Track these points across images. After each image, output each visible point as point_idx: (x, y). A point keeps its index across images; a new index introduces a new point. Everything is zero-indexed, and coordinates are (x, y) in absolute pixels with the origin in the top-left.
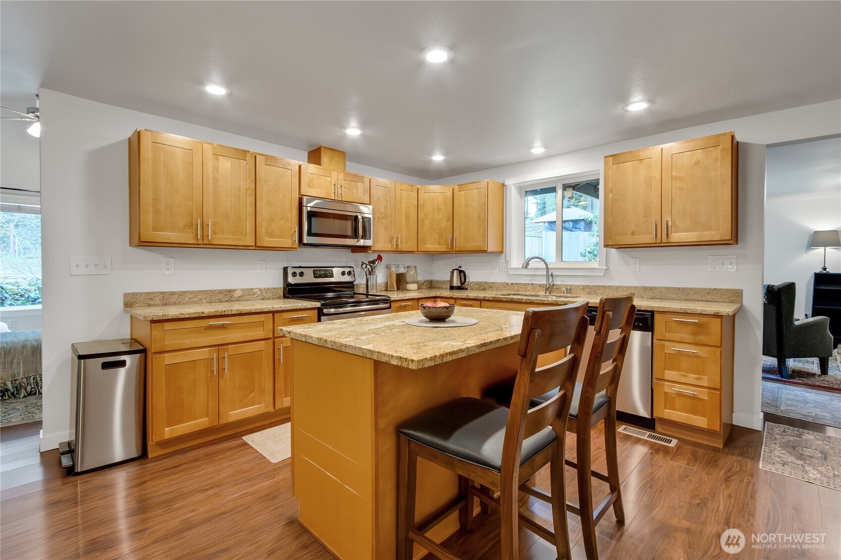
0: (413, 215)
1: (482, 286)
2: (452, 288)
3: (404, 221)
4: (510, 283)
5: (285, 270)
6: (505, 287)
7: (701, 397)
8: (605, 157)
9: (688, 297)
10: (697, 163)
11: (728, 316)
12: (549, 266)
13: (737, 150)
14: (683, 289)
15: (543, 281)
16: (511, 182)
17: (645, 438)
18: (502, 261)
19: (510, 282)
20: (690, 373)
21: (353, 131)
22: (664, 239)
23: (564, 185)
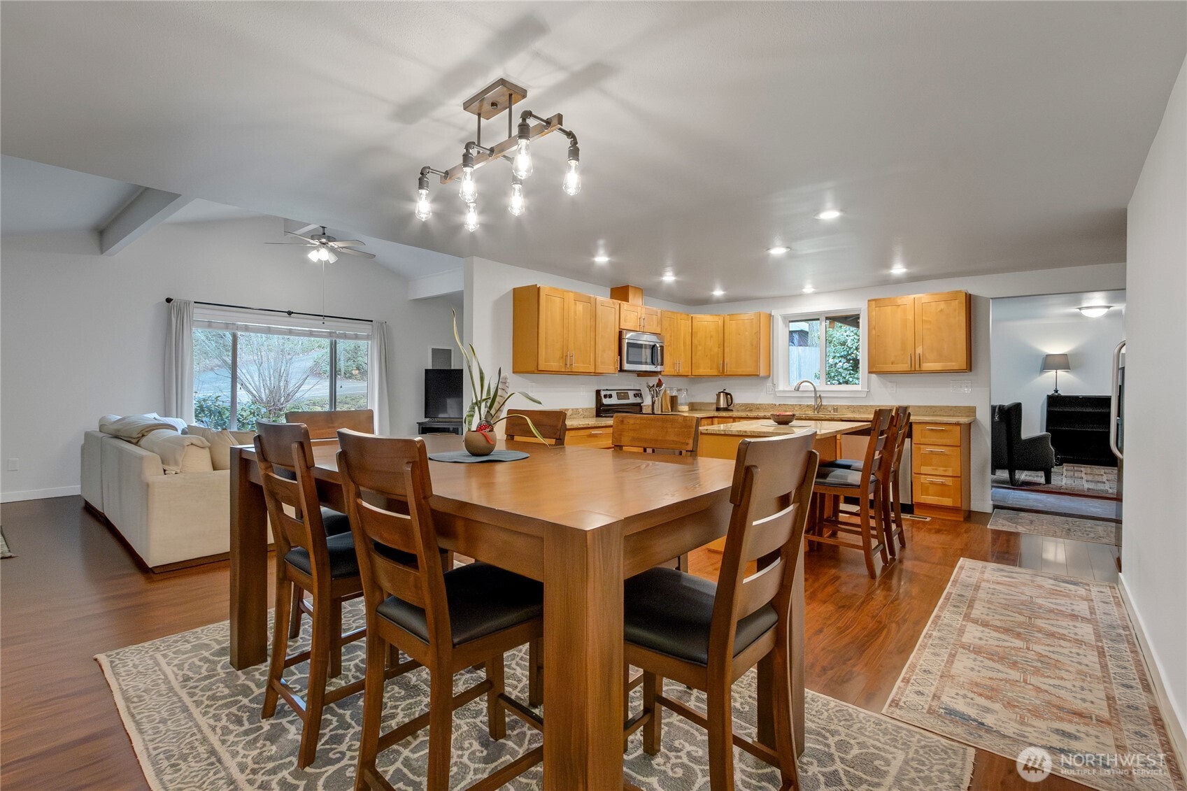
0: (688, 342)
1: (749, 407)
2: (718, 409)
3: (682, 348)
4: (777, 404)
5: (598, 392)
6: (773, 408)
7: (947, 484)
8: (869, 301)
9: (935, 413)
10: (941, 310)
11: (965, 424)
12: (817, 389)
13: (970, 300)
14: (931, 407)
15: (812, 402)
16: (777, 313)
17: (908, 517)
18: (769, 384)
20: (940, 467)
21: (669, 278)
22: (917, 368)
23: (827, 318)
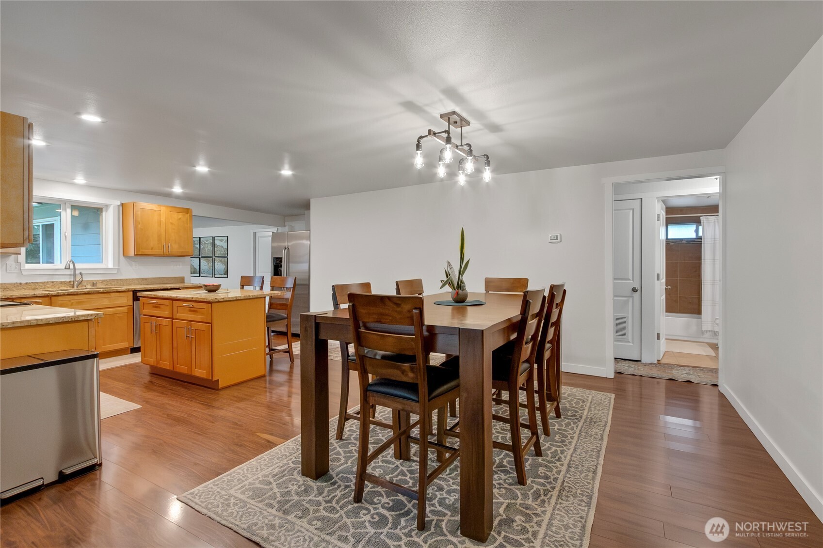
10: (180, 219)
15: (68, 279)
23: (72, 206)
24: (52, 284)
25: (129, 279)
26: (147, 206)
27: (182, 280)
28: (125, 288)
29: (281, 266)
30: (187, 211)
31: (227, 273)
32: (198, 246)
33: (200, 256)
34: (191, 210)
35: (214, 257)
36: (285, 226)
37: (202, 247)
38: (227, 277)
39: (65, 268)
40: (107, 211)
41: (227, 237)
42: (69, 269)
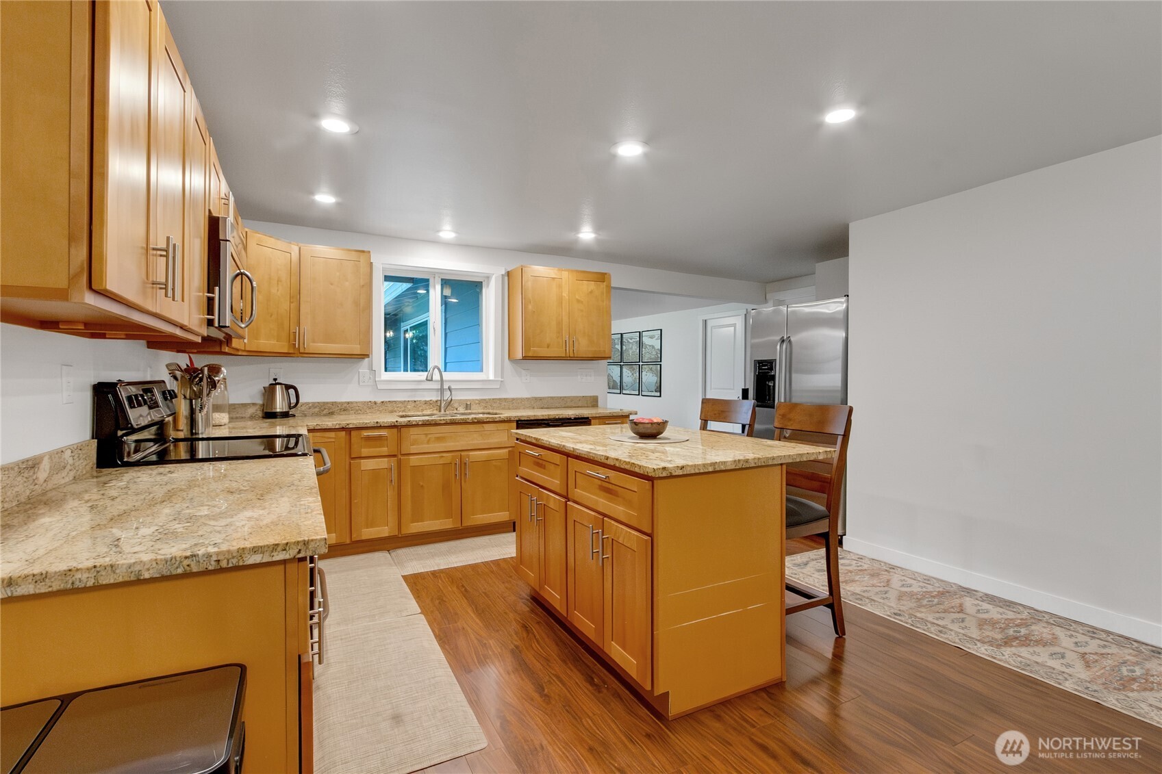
1: (327, 409)
6: (370, 408)
10: (591, 292)
14: (563, 398)
15: (434, 397)
18: (364, 370)
19: (379, 400)
23: (442, 280)
24: (413, 404)
25: (517, 399)
26: (541, 271)
27: (594, 402)
28: (506, 414)
29: (773, 378)
30: (602, 278)
31: (659, 389)
32: (618, 347)
33: (621, 363)
34: (610, 275)
35: (641, 363)
36: (766, 301)
37: (624, 348)
38: (660, 396)
39: (427, 380)
40: (488, 286)
41: (661, 330)
42: (432, 380)
